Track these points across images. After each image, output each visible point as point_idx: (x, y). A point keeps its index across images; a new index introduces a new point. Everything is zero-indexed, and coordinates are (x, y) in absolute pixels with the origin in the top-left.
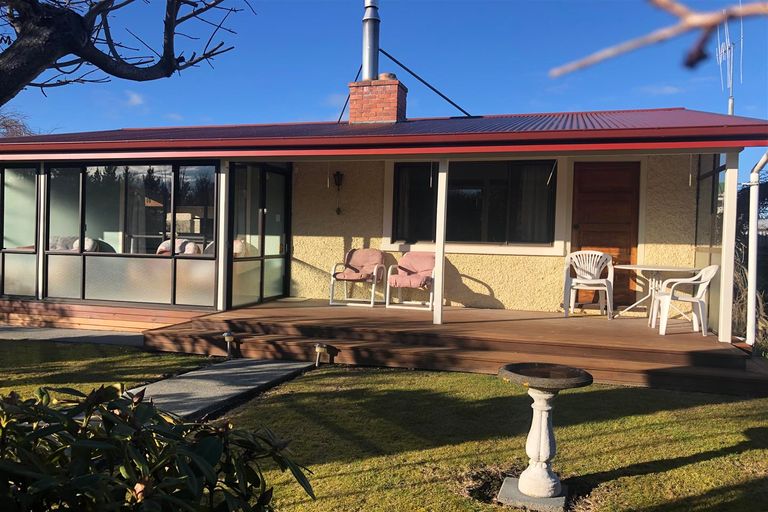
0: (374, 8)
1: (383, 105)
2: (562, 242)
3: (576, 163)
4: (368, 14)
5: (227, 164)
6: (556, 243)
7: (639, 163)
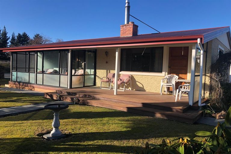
0: (128, 3)
1: (129, 31)
2: (165, 72)
3: (170, 48)
4: (127, 5)
5: (71, 50)
6: (163, 72)
7: (188, 47)
